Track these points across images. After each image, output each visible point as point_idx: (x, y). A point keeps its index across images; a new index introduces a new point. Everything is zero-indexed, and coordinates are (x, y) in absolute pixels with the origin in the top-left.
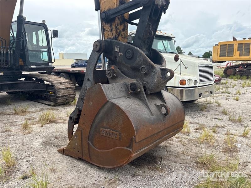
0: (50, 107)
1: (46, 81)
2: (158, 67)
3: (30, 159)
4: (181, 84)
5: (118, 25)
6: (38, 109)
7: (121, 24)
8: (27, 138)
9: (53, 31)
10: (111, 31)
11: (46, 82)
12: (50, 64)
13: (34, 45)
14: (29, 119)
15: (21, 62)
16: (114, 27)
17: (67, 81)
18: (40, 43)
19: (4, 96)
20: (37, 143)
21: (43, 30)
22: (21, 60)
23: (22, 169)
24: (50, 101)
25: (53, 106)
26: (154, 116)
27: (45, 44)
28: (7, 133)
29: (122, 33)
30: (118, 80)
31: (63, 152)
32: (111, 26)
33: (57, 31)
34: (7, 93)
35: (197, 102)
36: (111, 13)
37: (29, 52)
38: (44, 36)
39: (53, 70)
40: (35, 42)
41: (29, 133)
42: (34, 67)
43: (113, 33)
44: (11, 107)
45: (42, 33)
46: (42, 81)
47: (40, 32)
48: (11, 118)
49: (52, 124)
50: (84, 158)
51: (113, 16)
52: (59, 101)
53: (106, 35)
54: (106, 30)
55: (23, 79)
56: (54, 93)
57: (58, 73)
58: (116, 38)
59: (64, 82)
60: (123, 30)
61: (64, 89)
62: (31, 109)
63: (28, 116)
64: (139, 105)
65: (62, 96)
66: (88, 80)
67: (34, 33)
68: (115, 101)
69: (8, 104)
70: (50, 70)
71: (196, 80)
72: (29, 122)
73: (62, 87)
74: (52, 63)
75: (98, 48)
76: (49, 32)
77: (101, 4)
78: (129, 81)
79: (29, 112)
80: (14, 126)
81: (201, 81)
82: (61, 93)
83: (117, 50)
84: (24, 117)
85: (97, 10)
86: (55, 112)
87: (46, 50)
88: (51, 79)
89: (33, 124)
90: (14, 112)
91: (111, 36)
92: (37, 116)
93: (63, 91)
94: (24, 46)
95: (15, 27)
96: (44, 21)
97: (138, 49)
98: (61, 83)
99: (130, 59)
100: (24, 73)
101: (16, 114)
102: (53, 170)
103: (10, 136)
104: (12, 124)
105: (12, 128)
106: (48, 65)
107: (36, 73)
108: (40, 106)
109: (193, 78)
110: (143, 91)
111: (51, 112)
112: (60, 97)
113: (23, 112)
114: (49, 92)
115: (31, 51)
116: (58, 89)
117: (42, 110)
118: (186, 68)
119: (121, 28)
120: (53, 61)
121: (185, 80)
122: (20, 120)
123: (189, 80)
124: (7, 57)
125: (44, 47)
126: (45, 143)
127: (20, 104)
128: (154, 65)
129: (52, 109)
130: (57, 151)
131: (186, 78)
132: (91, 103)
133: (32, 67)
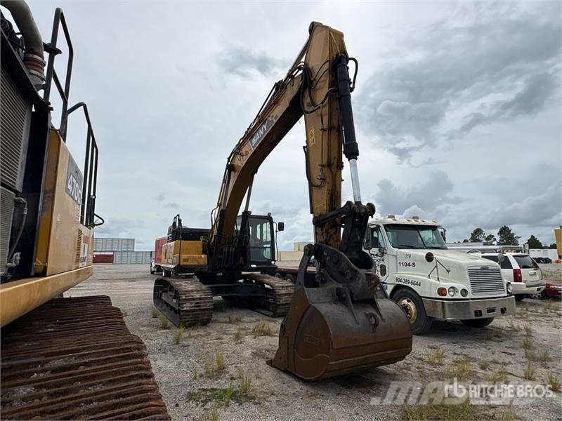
0: (268, 318)
1: (267, 284)
2: (363, 272)
3: (238, 365)
4: (439, 294)
5: (328, 229)
6: (254, 319)
7: (332, 228)
8: (238, 348)
9: (279, 223)
11: (266, 286)
12: (273, 262)
13: (258, 240)
14: (243, 329)
15: (241, 261)
16: (324, 230)
17: (290, 284)
18: (264, 238)
19: (218, 301)
20: (248, 353)
21: (268, 223)
22: (241, 258)
23: (231, 373)
24: (268, 310)
25: (272, 317)
26: (360, 326)
27: (269, 239)
28: (220, 341)
29: (334, 236)
30: (327, 284)
31: (271, 363)
32: (322, 230)
33: (283, 224)
34: (223, 297)
35: (492, 327)
36: (322, 218)
37: (251, 250)
38: (269, 230)
39: (277, 270)
40: (259, 237)
41: (241, 343)
42: (254, 266)
43: (324, 237)
44: (225, 314)
45: (266, 227)
46: (262, 284)
47: (264, 225)
48: (224, 326)
49: (266, 337)
50: (289, 370)
51: (323, 222)
52: (278, 311)
55: (241, 281)
56: (274, 300)
57: (284, 274)
58: (327, 242)
59: (287, 286)
60: (335, 233)
61: (286, 294)
62: (246, 319)
63: (242, 326)
64: (343, 312)
65: (282, 305)
66: (300, 283)
67: (259, 226)
68: (318, 306)
69: (223, 312)
70: (273, 271)
71: (464, 290)
72: (242, 332)
73: (283, 292)
74: (275, 261)
75: (307, 252)
76: (274, 225)
77: (314, 210)
78: (336, 285)
79: (243, 322)
80: (227, 334)
81: (474, 291)
82: (283, 300)
83: (325, 254)
84: (238, 327)
85: (311, 213)
86: (273, 324)
87: (269, 246)
88: (272, 282)
89: (246, 335)
90: (228, 320)
91: (322, 240)
92: (251, 326)
93: (284, 298)
94: (247, 242)
95: (239, 221)
96: (269, 214)
97: (343, 254)
98: (283, 287)
99: (336, 264)
100: (243, 273)
101: (230, 322)
102: (258, 378)
103: (222, 343)
104: (225, 333)
105: (225, 336)
106: (270, 264)
107: (258, 273)
108: (256, 316)
109: (460, 286)
110: (349, 297)
111: (266, 323)
112: (279, 305)
113: (238, 321)
114: (269, 298)
115: (254, 248)
116: (279, 295)
117: (258, 320)
118: (448, 271)
119: (332, 231)
120: (276, 259)
121: (444, 289)
122: (233, 329)
123: (452, 289)
124: (228, 256)
125: (267, 243)
126: (254, 354)
127: (235, 312)
128: (358, 269)
129: (269, 320)
130: (265, 362)
131: (446, 285)
132: (296, 307)
133: (253, 266)
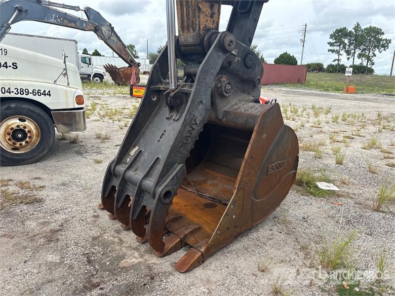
4: (78, 104)
10: (212, 17)
43: (214, 21)
53: (202, 20)
54: (203, 12)
66: (201, 103)
83: (235, 52)
132: (264, 136)
